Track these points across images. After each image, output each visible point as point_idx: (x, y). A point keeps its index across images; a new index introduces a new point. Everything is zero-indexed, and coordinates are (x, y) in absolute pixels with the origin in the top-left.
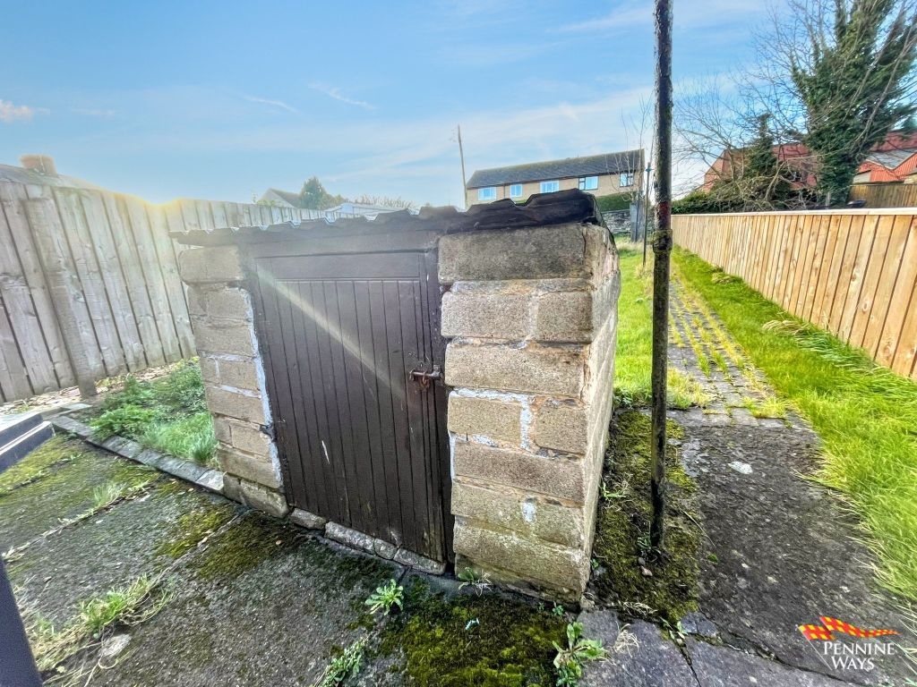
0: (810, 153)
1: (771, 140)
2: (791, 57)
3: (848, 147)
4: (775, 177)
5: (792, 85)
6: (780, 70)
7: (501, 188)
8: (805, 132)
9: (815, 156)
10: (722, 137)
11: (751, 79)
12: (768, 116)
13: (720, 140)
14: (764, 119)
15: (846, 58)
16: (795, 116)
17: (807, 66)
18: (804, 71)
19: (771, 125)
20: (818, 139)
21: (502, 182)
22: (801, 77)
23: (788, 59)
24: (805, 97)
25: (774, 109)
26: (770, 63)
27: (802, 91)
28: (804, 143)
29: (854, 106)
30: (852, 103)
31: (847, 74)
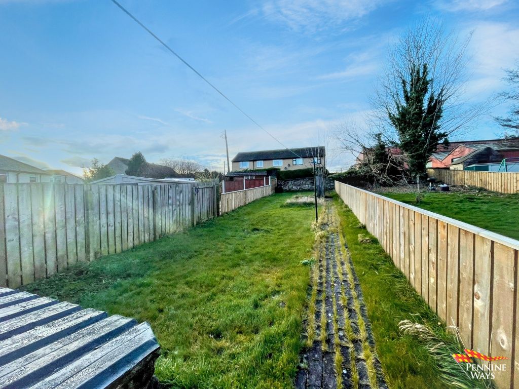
0: (402, 153)
1: (384, 145)
2: (387, 108)
3: (421, 151)
4: (388, 164)
5: (390, 121)
6: (383, 114)
7: (252, 163)
8: (399, 143)
9: (406, 154)
10: (359, 143)
11: (370, 117)
12: (380, 134)
13: (359, 144)
14: (379, 135)
15: (412, 110)
16: (393, 136)
17: (396, 113)
18: (394, 115)
19: (382, 138)
20: (406, 146)
21: (252, 159)
22: (392, 118)
23: (386, 109)
24: (396, 126)
25: (383, 132)
26: (378, 111)
27: (394, 124)
28: (400, 147)
29: (420, 132)
30: (419, 130)
31: (414, 118)
